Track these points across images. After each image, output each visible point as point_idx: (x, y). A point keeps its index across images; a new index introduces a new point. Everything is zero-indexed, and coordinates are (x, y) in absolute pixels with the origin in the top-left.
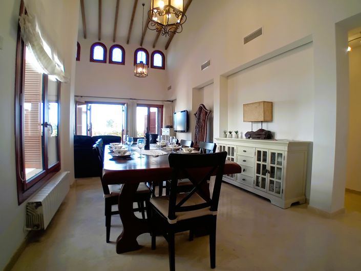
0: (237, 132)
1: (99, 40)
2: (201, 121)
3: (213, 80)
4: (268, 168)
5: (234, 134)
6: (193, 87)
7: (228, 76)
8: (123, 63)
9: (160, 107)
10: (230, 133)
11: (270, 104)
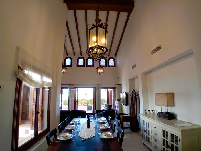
0: (153, 111)
1: (81, 55)
2: (133, 100)
3: (138, 75)
4: (170, 145)
5: (151, 111)
6: (129, 79)
7: (146, 73)
8: (93, 66)
9: (114, 88)
10: (149, 111)
11: (172, 94)
